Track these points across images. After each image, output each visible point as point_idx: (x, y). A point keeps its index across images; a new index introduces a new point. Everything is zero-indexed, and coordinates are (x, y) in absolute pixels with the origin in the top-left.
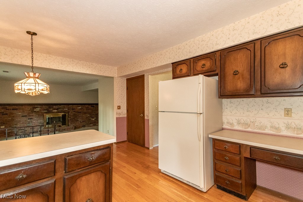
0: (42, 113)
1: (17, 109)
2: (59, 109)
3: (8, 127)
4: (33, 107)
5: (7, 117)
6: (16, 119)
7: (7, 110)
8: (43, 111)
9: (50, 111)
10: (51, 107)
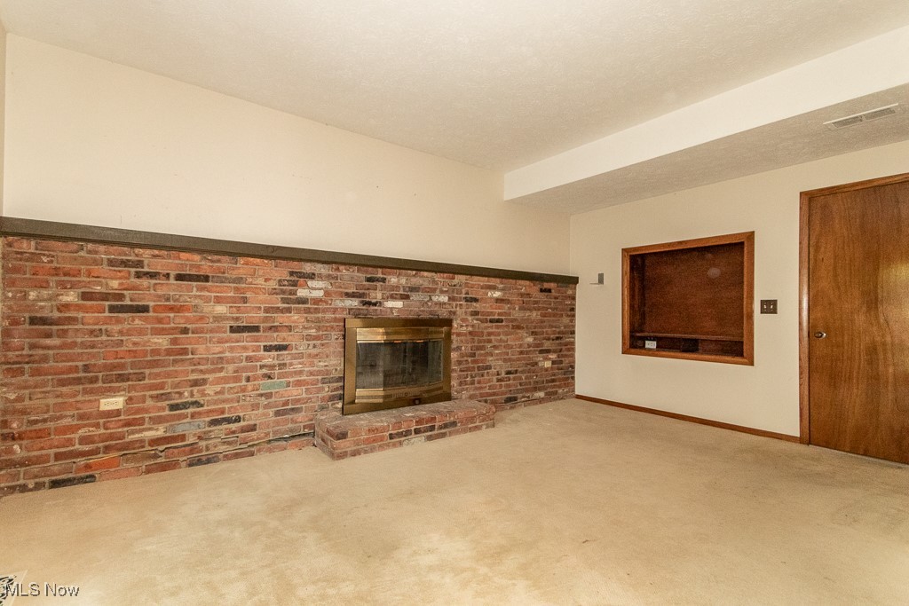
1: (206, 279)
2: (415, 297)
3: (149, 403)
4: (292, 274)
5: (141, 332)
6: (201, 348)
7: (145, 282)
8: (339, 303)
9: (375, 304)
10: (377, 280)
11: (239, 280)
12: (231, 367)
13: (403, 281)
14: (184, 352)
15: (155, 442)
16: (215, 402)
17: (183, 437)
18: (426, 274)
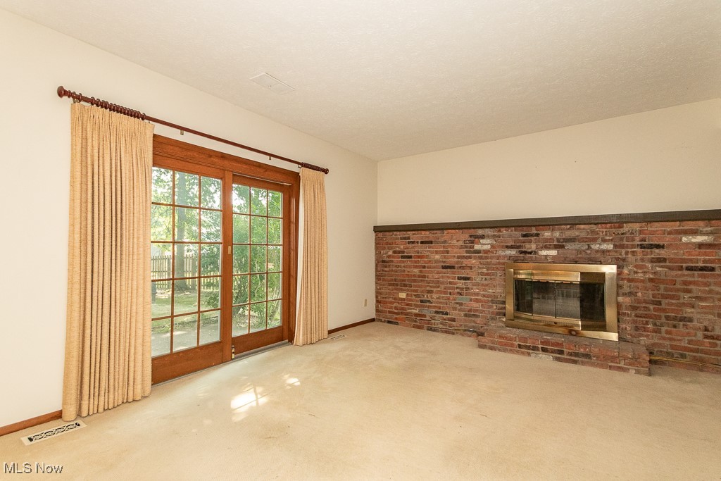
0: (499, 257)
1: (431, 242)
2: (569, 246)
3: (414, 297)
4: (471, 236)
5: (410, 267)
6: (430, 275)
7: (411, 245)
8: (501, 253)
9: (530, 253)
10: (532, 235)
11: (445, 242)
12: (443, 286)
13: (557, 234)
14: (424, 277)
15: (416, 315)
16: (437, 303)
17: (425, 316)
18: (582, 226)
